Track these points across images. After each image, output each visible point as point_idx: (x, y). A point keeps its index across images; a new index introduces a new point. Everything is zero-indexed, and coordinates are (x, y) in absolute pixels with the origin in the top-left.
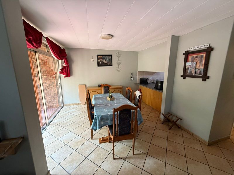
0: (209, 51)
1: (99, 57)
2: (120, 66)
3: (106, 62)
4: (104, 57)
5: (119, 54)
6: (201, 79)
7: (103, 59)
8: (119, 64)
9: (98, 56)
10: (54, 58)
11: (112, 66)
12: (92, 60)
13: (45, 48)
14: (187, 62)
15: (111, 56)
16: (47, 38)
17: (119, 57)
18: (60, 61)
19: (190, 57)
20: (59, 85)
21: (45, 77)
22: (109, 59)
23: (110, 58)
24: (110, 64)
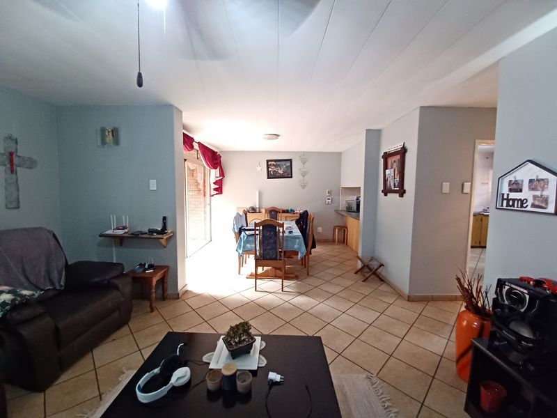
0: (403, 152)
1: (270, 163)
2: (306, 178)
3: (281, 172)
4: (278, 163)
5: (305, 157)
6: (398, 195)
7: (276, 166)
8: (304, 174)
9: (268, 161)
10: (204, 167)
11: (291, 177)
12: (259, 169)
13: (196, 153)
14: (387, 169)
15: (290, 161)
16: (199, 143)
17: (304, 163)
18: (213, 171)
19: (390, 161)
20: (208, 207)
21: (191, 193)
22: (287, 167)
23: (289, 164)
24: (288, 175)
